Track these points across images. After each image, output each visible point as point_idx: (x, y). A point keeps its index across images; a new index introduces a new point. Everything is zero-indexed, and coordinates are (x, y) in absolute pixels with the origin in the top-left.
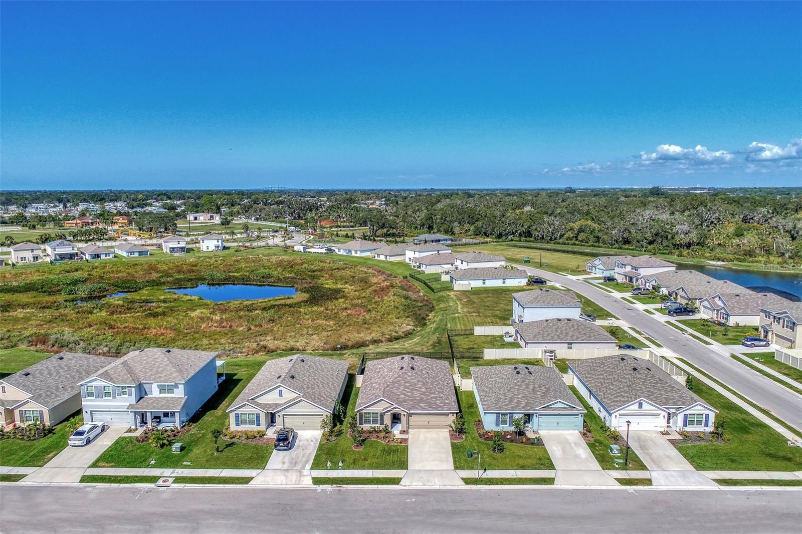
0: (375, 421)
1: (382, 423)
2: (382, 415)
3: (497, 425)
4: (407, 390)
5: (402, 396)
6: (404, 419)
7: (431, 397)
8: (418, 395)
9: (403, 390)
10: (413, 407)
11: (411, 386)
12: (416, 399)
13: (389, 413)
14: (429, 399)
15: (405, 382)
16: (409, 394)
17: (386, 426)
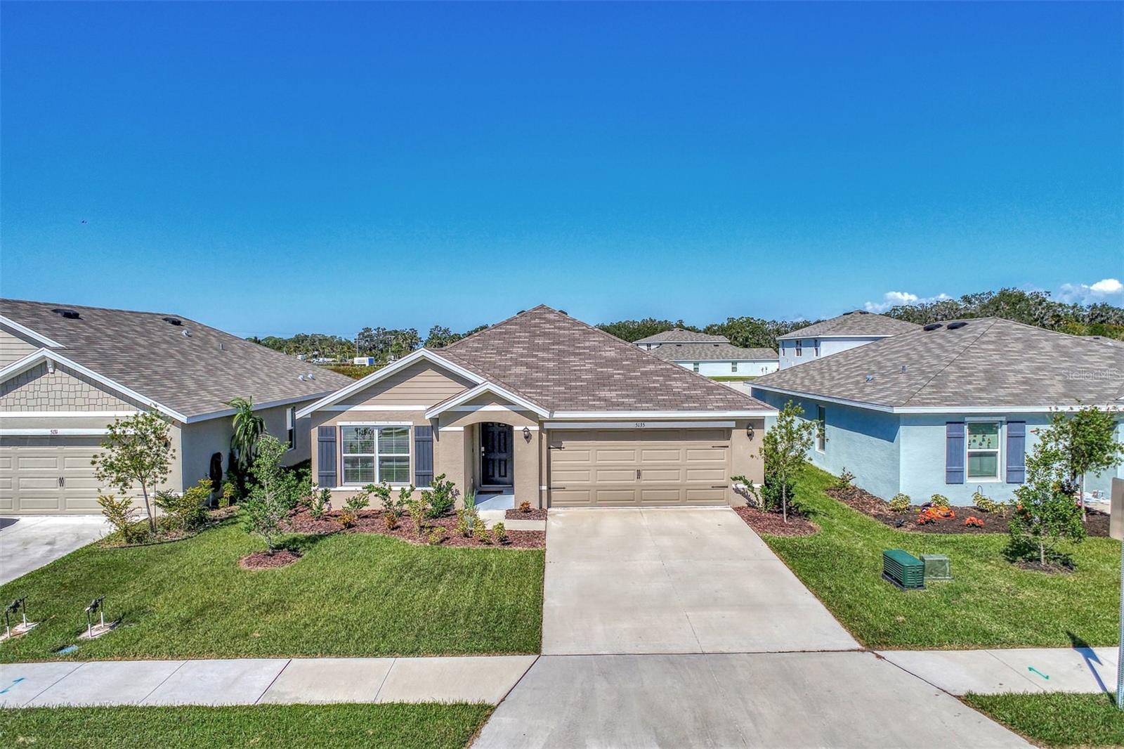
0: (393, 471)
1: (425, 478)
2: (426, 437)
3: (954, 476)
4: (541, 354)
5: (521, 370)
6: (525, 456)
7: (643, 373)
8: (588, 366)
9: (522, 356)
10: (565, 400)
11: (553, 344)
12: (579, 379)
13: (457, 428)
14: (636, 378)
15: (534, 335)
16: (551, 364)
17: (445, 490)
